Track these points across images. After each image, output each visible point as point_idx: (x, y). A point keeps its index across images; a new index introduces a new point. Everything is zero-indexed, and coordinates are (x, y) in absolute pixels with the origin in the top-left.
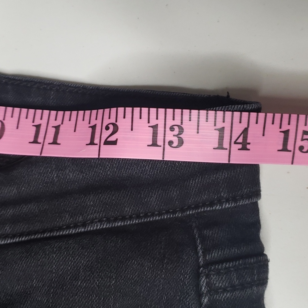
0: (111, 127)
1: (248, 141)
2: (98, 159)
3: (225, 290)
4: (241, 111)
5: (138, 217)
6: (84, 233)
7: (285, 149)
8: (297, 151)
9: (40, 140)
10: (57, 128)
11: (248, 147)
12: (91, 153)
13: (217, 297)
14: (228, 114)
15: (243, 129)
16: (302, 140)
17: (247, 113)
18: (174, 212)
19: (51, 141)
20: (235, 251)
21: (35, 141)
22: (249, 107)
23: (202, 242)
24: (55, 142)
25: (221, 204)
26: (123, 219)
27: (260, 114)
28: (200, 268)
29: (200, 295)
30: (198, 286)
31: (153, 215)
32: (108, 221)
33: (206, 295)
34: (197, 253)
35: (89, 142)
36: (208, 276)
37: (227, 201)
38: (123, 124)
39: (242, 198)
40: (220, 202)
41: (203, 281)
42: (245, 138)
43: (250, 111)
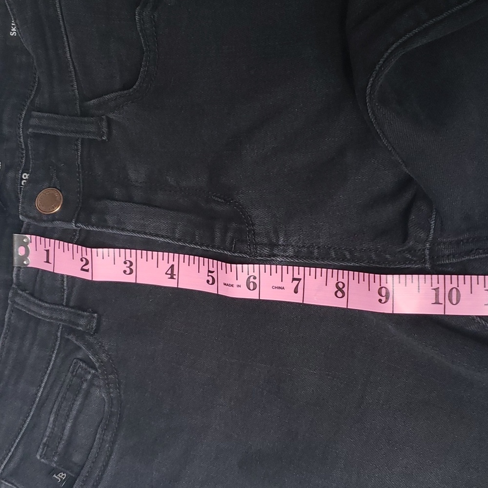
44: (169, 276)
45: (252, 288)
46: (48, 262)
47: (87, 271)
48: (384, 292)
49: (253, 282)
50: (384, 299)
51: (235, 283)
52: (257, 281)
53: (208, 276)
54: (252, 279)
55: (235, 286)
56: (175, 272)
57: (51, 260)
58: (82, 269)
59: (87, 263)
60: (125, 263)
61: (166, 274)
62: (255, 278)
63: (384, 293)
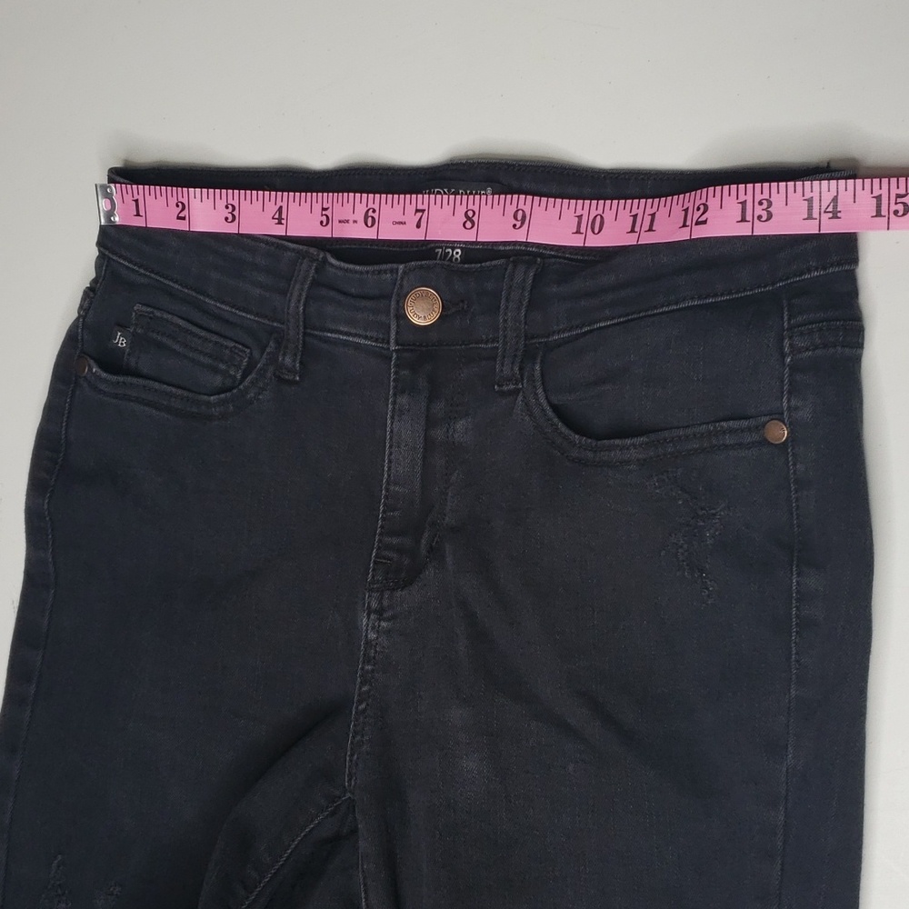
0: (702, 207)
1: (839, 209)
2: (691, 240)
3: (807, 349)
4: (829, 180)
5: (730, 293)
6: (677, 310)
7: (879, 214)
8: (892, 215)
9: (637, 229)
10: (653, 215)
11: (839, 215)
12: (683, 235)
13: (800, 356)
14: (816, 183)
15: (832, 198)
16: (896, 203)
17: (844, 181)
18: (765, 287)
19: (647, 229)
20: (821, 315)
21: (633, 231)
22: (836, 175)
23: (788, 311)
24: (650, 229)
25: (810, 273)
26: (716, 295)
27: (857, 180)
28: (784, 331)
29: (783, 356)
30: (782, 348)
31: (745, 290)
32: (700, 298)
33: (789, 354)
34: (782, 318)
35: (681, 225)
36: (790, 338)
37: (817, 269)
38: (713, 203)
39: (832, 265)
40: (809, 271)
41: (786, 342)
42: (835, 207)
43: (838, 179)
44: (277, 221)
45: (369, 224)
46: (138, 215)
47: (184, 218)
48: (520, 215)
49: (372, 217)
50: (518, 224)
51: (351, 218)
52: (376, 216)
53: (322, 215)
54: (370, 213)
55: (351, 222)
56: (284, 216)
57: (142, 213)
58: (179, 218)
59: (183, 209)
60: (227, 207)
61: (273, 218)
62: (374, 211)
63: (519, 217)
